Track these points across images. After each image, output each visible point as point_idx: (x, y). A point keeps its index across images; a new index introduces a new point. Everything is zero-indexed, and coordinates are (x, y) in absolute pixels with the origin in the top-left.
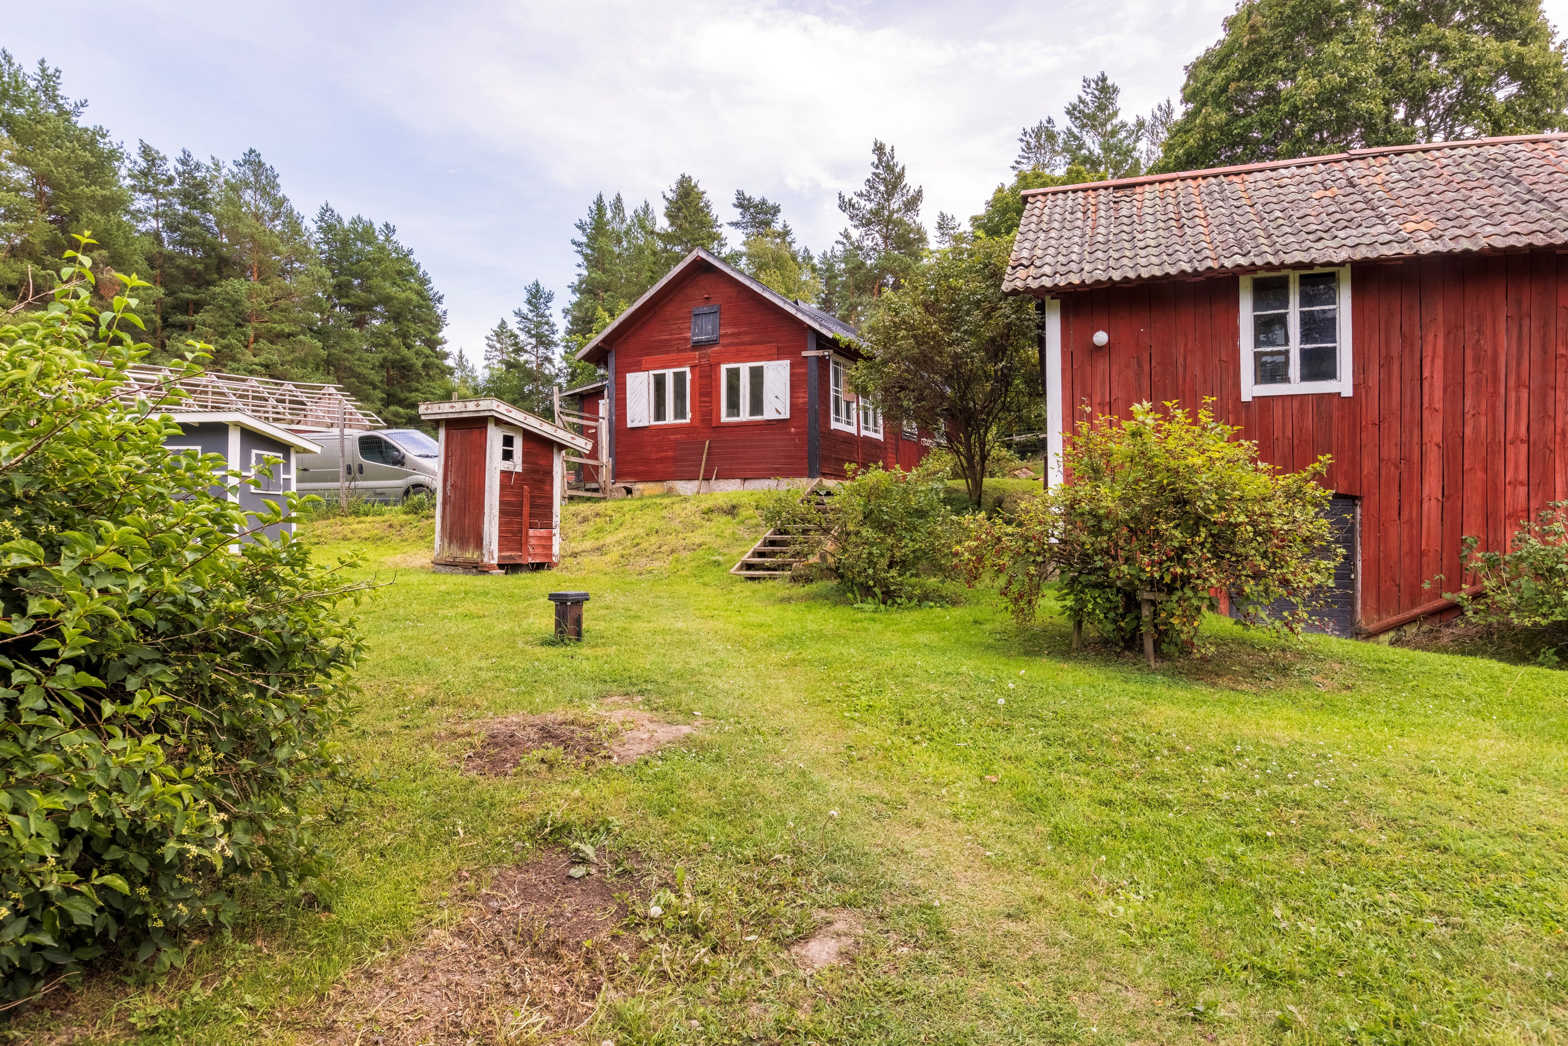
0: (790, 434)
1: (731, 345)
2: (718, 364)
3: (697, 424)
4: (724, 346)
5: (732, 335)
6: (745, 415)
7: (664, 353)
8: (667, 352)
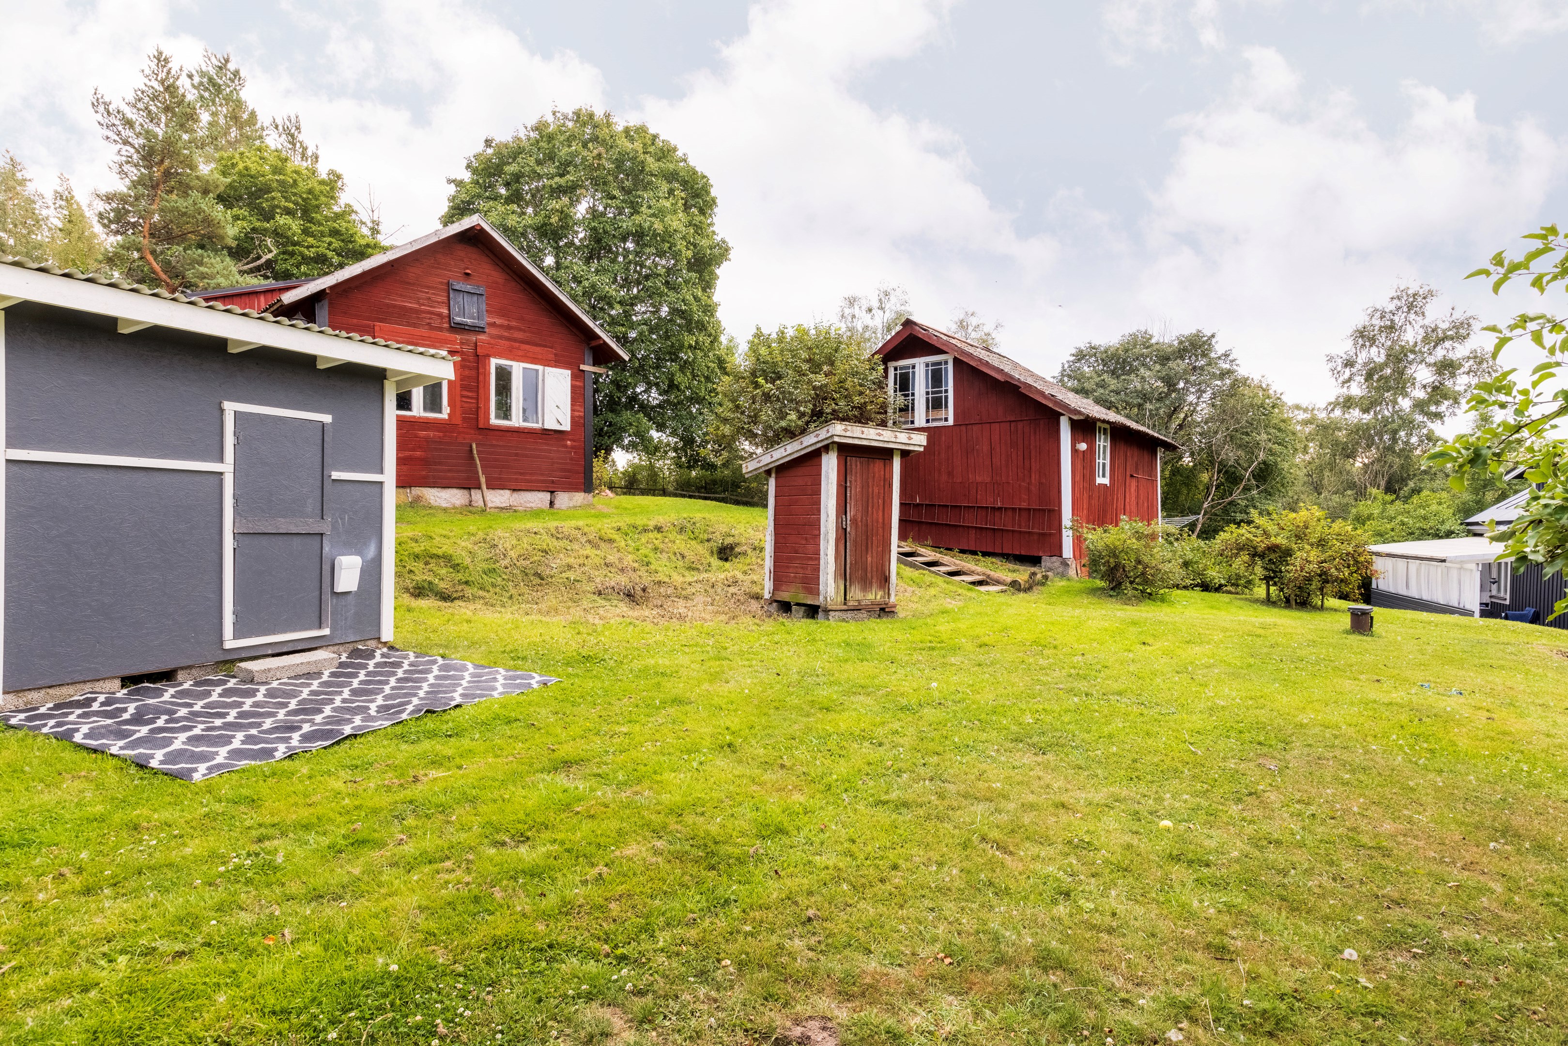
0: (566, 446)
1: (501, 337)
2: (488, 356)
3: (458, 421)
4: (492, 336)
5: (501, 326)
6: (516, 421)
7: (409, 324)
8: (415, 325)
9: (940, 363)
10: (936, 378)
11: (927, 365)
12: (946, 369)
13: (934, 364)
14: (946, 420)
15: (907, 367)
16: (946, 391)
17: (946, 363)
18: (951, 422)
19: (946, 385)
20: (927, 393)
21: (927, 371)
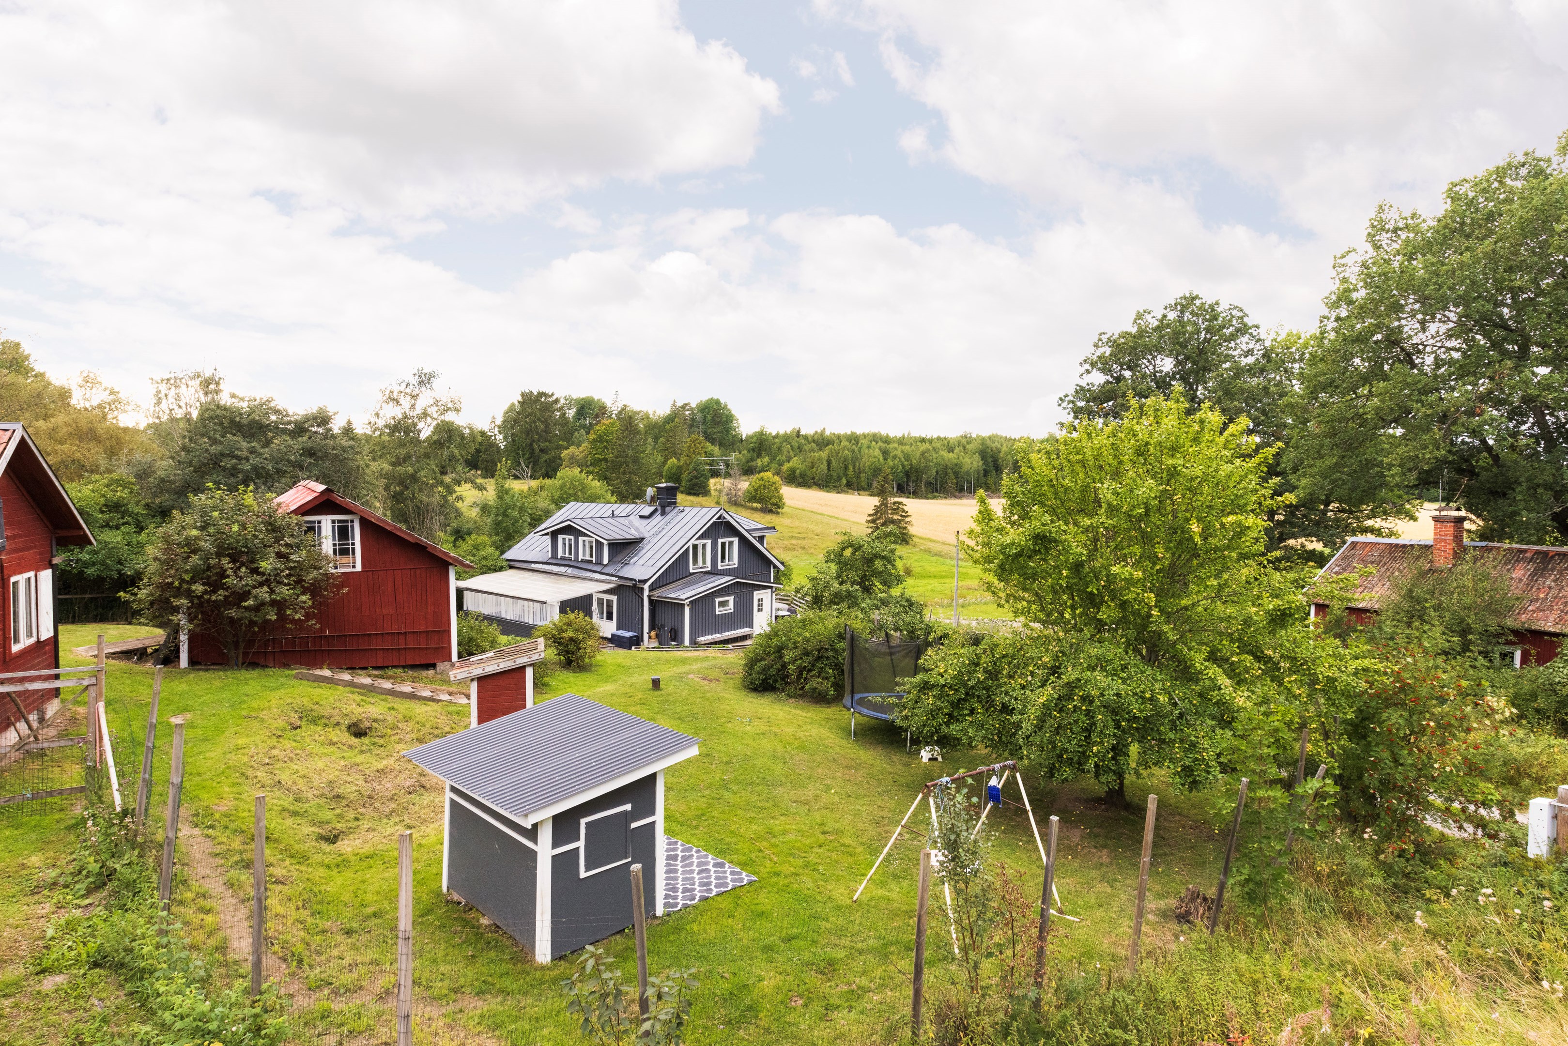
0: (46, 653)
2: (9, 577)
4: (10, 552)
5: (12, 538)
6: (23, 641)
9: (346, 521)
10: (343, 532)
11: (333, 522)
12: (352, 527)
13: (339, 521)
14: (354, 567)
15: (314, 522)
16: (353, 544)
17: (352, 521)
18: (359, 568)
19: (353, 538)
20: (334, 545)
21: (333, 527)
